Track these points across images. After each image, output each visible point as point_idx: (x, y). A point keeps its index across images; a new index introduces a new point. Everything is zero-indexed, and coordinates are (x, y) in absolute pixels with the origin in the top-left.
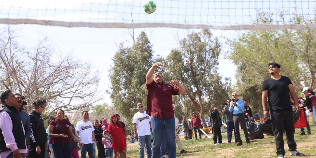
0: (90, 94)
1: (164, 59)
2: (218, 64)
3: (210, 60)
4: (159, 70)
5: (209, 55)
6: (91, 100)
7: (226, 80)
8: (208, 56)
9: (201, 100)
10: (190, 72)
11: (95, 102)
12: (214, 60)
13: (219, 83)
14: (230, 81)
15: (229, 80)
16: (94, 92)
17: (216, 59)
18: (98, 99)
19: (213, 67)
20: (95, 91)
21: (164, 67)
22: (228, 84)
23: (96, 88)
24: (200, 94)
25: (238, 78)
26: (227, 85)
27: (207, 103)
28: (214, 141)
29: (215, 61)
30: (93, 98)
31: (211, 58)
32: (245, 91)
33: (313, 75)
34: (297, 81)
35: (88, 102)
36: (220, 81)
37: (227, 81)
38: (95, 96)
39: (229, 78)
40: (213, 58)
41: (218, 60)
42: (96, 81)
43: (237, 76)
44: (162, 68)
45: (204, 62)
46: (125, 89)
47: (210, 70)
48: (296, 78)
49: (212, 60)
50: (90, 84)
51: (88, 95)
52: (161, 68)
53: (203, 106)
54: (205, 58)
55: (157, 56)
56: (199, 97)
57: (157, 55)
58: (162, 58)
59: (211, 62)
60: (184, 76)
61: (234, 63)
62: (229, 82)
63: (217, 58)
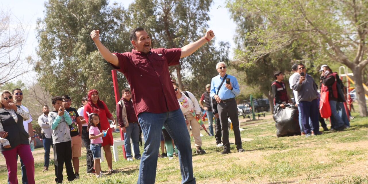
0: (10, 63)
1: (125, 9)
2: (208, 19)
3: (196, 13)
4: (116, 28)
5: (195, 5)
6: (11, 73)
7: (221, 45)
8: (193, 6)
9: (180, 76)
10: (163, 32)
11: (16, 77)
12: (202, 12)
13: (210, 49)
14: (228, 47)
15: (226, 47)
16: (16, 61)
17: (205, 11)
18: (22, 72)
19: (201, 24)
20: (18, 58)
21: (125, 22)
22: (224, 52)
23: (19, 53)
24: (178, 68)
25: (238, 42)
26: (223, 54)
27: (189, 81)
28: (217, 140)
29: (204, 15)
30: (12, 70)
31: (198, 9)
32: (257, 61)
33: (362, 38)
34: (336, 46)
35: (5, 77)
36: (210, 46)
37: (223, 47)
38: (18, 67)
39: (226, 43)
40: (200, 11)
41: (208, 13)
42: (20, 42)
43: (236, 40)
44: (121, 25)
45: (187, 16)
46: (61, 57)
47: (196, 29)
48: (336, 42)
49: (200, 12)
50: (9, 46)
51: (6, 65)
52: (119, 25)
53: (183, 87)
54: (189, 9)
55: (113, 5)
56: (177, 72)
57: (114, 3)
58: (122, 9)
59: (198, 16)
60: (155, 37)
61: (232, 19)
62: (226, 49)
63: (208, 10)
